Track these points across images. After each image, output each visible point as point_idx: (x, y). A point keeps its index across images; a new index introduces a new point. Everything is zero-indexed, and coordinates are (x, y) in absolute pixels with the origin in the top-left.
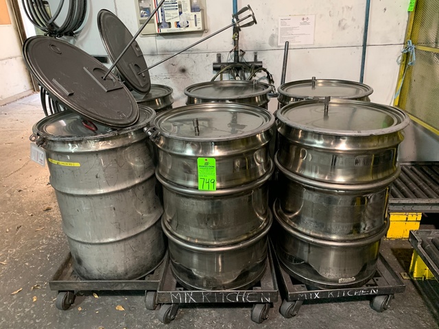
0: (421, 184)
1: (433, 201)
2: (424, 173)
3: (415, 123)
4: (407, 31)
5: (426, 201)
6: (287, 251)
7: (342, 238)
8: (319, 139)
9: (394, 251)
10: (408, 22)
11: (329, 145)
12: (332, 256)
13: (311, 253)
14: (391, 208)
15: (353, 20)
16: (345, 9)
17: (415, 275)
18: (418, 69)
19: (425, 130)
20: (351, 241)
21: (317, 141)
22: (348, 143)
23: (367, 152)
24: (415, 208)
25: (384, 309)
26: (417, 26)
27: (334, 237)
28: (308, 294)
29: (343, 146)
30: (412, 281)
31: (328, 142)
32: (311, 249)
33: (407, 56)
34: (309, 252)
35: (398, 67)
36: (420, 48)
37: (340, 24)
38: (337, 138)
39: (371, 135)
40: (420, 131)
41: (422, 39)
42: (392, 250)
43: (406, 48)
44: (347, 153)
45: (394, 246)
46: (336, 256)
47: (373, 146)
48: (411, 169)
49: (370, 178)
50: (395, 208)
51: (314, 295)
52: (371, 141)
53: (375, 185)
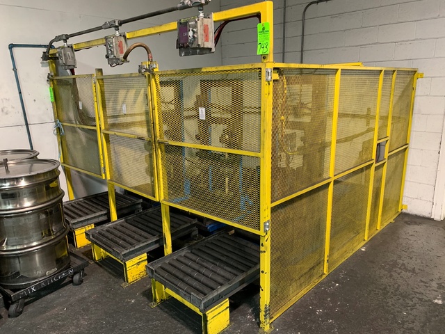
0: (90, 208)
1: (97, 214)
2: (92, 202)
3: (78, 172)
4: (54, 114)
5: (93, 215)
6: (3, 275)
7: (40, 243)
8: (5, 183)
9: (83, 254)
10: (53, 107)
11: (14, 185)
12: (37, 257)
13: (21, 262)
14: (74, 227)
15: (13, 107)
16: (4, 100)
17: (97, 259)
18: (69, 137)
19: (87, 175)
20: (46, 243)
21: (4, 184)
22: (26, 180)
23: (39, 184)
24: (89, 222)
25: (81, 282)
26: (60, 111)
27: (35, 244)
28: (27, 291)
29: (23, 183)
30: (96, 263)
31: (12, 183)
32: (20, 259)
33: (59, 129)
34: (20, 262)
35: (56, 137)
36: (65, 124)
37: (2, 111)
38: (17, 179)
39: (38, 174)
40: (84, 177)
41: (65, 118)
42: (83, 253)
43: (57, 125)
44: (27, 187)
45: (83, 251)
46: (39, 257)
47: (41, 179)
48: (85, 202)
49: (46, 200)
50: (77, 226)
51: (31, 290)
52: (40, 177)
53: (50, 203)
